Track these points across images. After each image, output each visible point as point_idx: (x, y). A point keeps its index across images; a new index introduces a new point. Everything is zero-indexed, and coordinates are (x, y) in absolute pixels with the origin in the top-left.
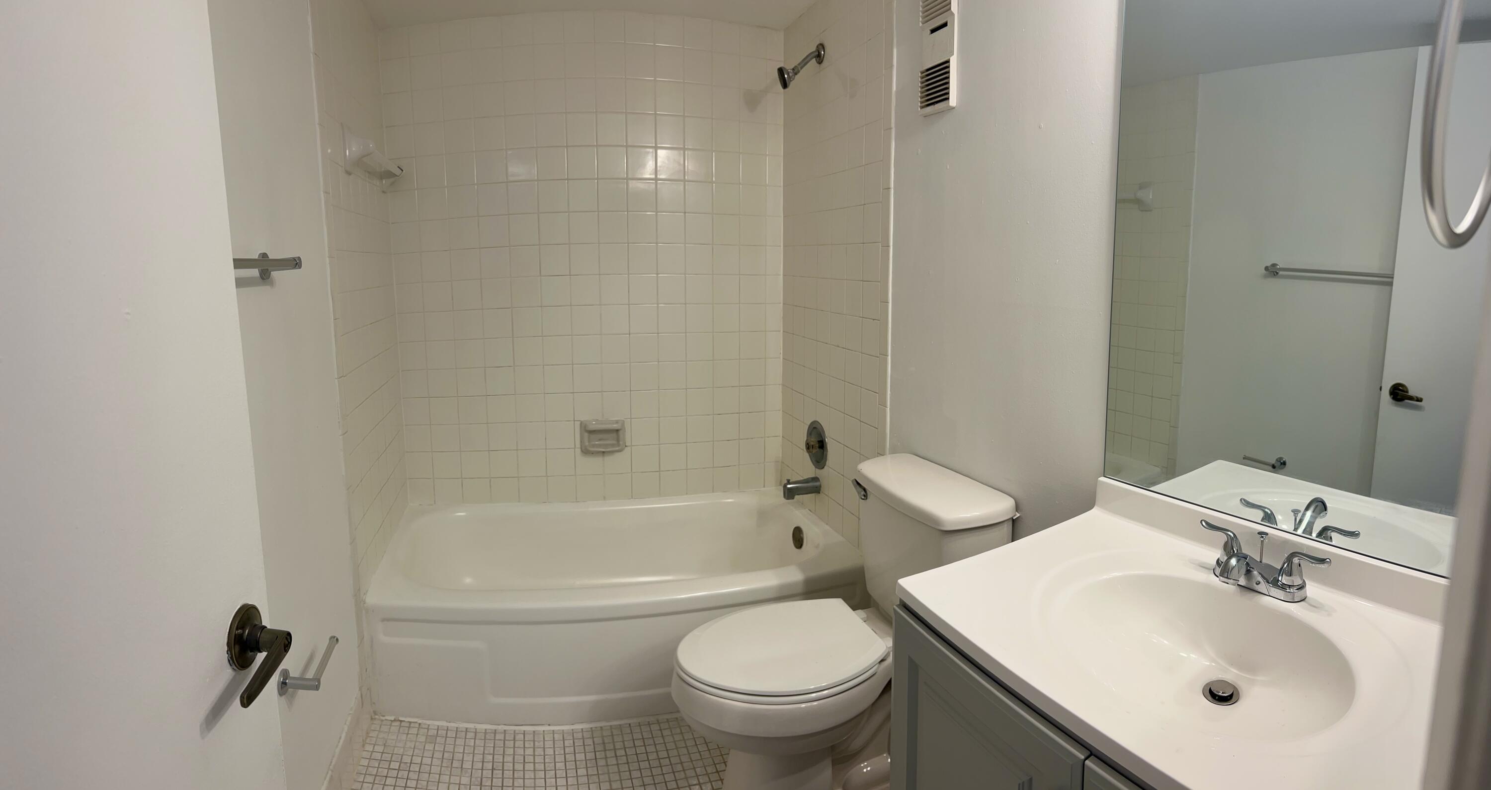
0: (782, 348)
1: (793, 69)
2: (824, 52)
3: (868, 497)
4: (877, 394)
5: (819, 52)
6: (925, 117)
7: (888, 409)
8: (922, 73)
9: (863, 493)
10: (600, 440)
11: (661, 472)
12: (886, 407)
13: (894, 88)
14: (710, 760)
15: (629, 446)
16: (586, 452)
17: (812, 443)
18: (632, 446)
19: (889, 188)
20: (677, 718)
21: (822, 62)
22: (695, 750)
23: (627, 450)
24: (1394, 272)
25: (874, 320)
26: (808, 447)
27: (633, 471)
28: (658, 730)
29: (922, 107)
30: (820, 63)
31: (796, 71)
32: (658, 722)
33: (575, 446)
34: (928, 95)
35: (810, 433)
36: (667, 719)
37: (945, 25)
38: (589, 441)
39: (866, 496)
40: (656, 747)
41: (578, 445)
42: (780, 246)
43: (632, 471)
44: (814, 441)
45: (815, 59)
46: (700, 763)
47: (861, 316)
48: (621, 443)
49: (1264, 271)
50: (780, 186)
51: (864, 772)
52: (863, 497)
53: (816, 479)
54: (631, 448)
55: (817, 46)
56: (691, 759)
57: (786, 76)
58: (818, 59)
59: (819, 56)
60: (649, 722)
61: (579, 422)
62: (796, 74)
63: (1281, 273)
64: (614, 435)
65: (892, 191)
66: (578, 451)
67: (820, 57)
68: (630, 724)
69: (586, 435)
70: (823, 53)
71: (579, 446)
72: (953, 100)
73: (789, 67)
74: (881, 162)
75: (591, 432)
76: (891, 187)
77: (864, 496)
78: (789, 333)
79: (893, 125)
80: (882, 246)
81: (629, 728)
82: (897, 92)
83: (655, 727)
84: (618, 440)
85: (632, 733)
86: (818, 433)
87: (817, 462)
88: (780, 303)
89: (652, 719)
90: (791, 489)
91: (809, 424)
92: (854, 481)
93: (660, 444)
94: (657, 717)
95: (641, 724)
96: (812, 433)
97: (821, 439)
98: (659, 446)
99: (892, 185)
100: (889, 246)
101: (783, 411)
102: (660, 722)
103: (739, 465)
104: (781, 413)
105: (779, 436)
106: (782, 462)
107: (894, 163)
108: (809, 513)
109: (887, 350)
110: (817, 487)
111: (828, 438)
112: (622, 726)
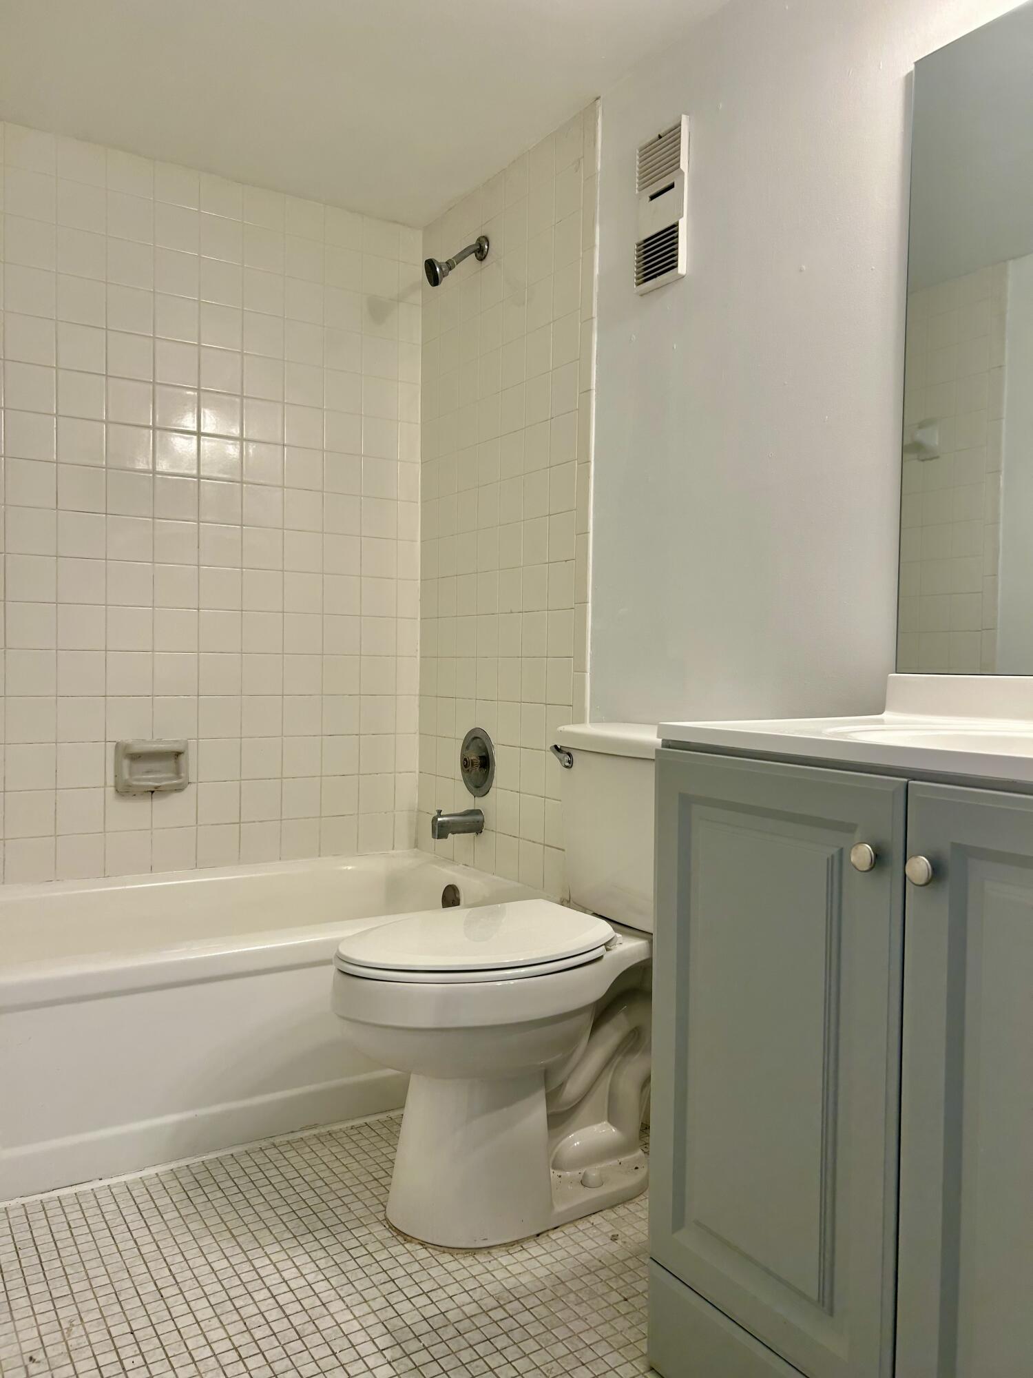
0: (419, 642)
1: (447, 263)
2: (488, 246)
3: (574, 763)
4: (573, 658)
5: (480, 246)
6: (642, 295)
7: (589, 674)
8: (638, 245)
9: (567, 758)
10: (148, 772)
11: (242, 825)
12: (586, 672)
13: (597, 271)
15: (194, 783)
16: (125, 791)
17: (473, 759)
18: (198, 782)
19: (590, 391)
21: (485, 258)
22: (337, 1164)
23: (191, 789)
25: (566, 561)
26: (466, 764)
27: (199, 823)
29: (638, 284)
30: (481, 259)
31: (450, 265)
32: (274, 1145)
33: (105, 783)
34: (645, 269)
35: (466, 747)
37: (672, 186)
38: (131, 774)
39: (571, 762)
41: (111, 781)
42: (417, 502)
43: (197, 822)
44: (473, 757)
45: (474, 254)
47: (547, 561)
48: (182, 775)
50: (417, 424)
51: (574, 1146)
52: (567, 764)
53: (476, 812)
54: (197, 786)
55: (479, 240)
57: (438, 270)
58: (479, 255)
59: (480, 250)
60: (260, 1148)
61: (115, 743)
62: (450, 269)
64: (171, 763)
65: (594, 393)
66: (111, 790)
67: (483, 251)
69: (126, 763)
70: (486, 247)
71: (113, 784)
72: (683, 266)
73: (441, 258)
74: (578, 361)
75: (136, 757)
76: (592, 388)
77: (569, 762)
78: (430, 618)
79: (595, 314)
82: (600, 276)
84: (178, 773)
86: (480, 745)
87: (477, 787)
88: (417, 580)
89: (264, 1144)
90: (442, 825)
91: (464, 738)
92: (554, 748)
93: (241, 780)
94: (271, 1140)
95: (249, 1152)
96: (471, 748)
97: (484, 754)
98: (240, 783)
99: (594, 386)
100: (589, 462)
101: (420, 734)
102: (277, 1145)
103: (358, 814)
104: (417, 737)
105: (415, 772)
106: (419, 811)
107: (597, 359)
108: (467, 866)
109: (586, 596)
110: (478, 822)
111: (495, 746)
112: (220, 1159)
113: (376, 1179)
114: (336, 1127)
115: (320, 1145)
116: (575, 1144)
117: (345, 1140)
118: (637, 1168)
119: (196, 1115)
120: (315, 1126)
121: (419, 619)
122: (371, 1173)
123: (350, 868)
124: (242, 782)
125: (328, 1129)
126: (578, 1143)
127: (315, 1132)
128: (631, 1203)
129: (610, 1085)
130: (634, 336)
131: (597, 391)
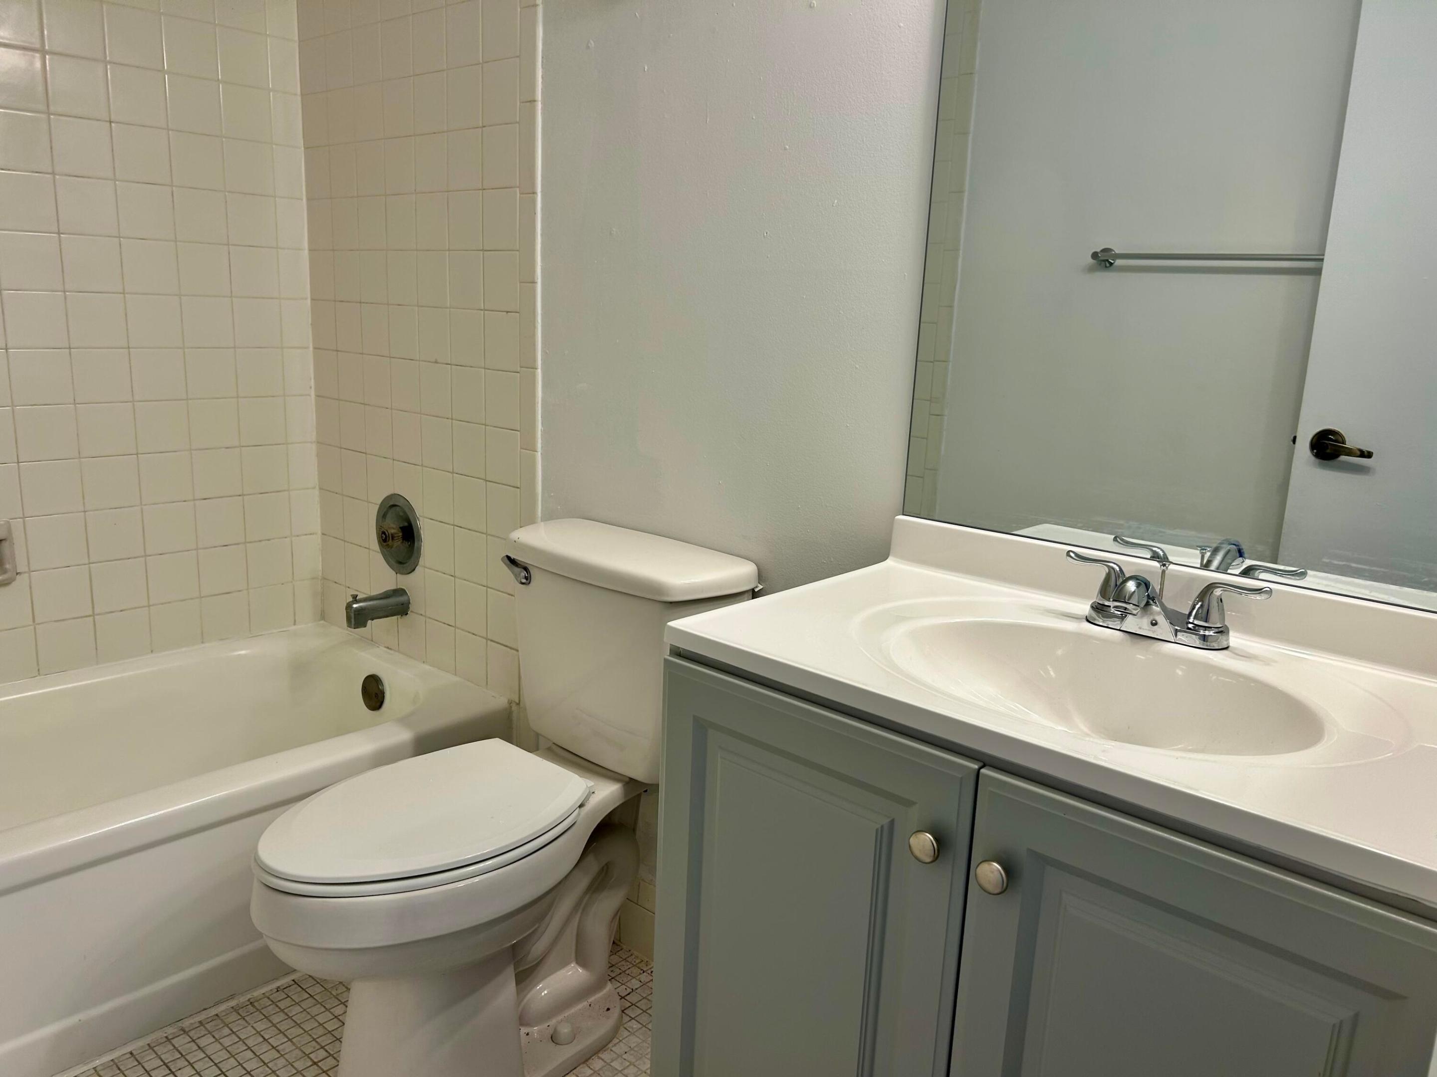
0: (314, 377)
3: (532, 580)
4: (519, 433)
7: (539, 453)
9: (524, 573)
11: (97, 617)
12: (536, 451)
14: (297, 1051)
15: (25, 573)
17: (393, 531)
18: (30, 571)
19: (535, 101)
20: (217, 1015)
22: (265, 1047)
23: (21, 582)
24: (1324, 250)
25: (507, 312)
26: (384, 538)
27: (37, 621)
28: (189, 1042)
32: (184, 1031)
35: (383, 515)
36: (200, 1022)
39: (528, 579)
40: (193, 1068)
42: (302, 200)
43: (34, 620)
44: (393, 528)
46: (281, 1062)
47: (483, 308)
48: (7, 567)
49: (1090, 261)
50: (296, 94)
51: (542, 997)
52: (524, 581)
53: (399, 592)
54: (30, 577)
56: (263, 1062)
60: (166, 1037)
63: (1119, 262)
65: (539, 106)
68: (131, 1053)
74: (518, 59)
76: (536, 99)
77: (526, 578)
80: (520, 194)
81: (133, 1058)
83: (181, 1042)
84: (2, 565)
85: (140, 1063)
86: (401, 514)
87: (400, 563)
88: (306, 299)
89: (170, 1031)
90: (359, 611)
91: (379, 502)
92: (506, 558)
93: (90, 563)
94: (180, 1024)
95: (152, 1045)
96: (389, 515)
97: (406, 524)
98: (89, 567)
99: (539, 97)
100: (534, 193)
101: (321, 489)
102: (187, 1030)
103: (248, 589)
104: (317, 492)
105: (316, 534)
106: (324, 578)
107: (542, 62)
108: (391, 649)
109: (534, 360)
110: (402, 604)
111: (421, 519)
112: (116, 1061)
113: (315, 1063)
114: (257, 993)
115: (242, 1022)
116: (543, 994)
117: (271, 1009)
118: (608, 1009)
119: (80, 1020)
120: (232, 997)
121: (311, 349)
122: (308, 1055)
123: (243, 652)
124: (91, 565)
125: (249, 996)
126: (546, 992)
127: (233, 1003)
128: (605, 1051)
129: (579, 926)
130: (592, 42)
131: (543, 103)
